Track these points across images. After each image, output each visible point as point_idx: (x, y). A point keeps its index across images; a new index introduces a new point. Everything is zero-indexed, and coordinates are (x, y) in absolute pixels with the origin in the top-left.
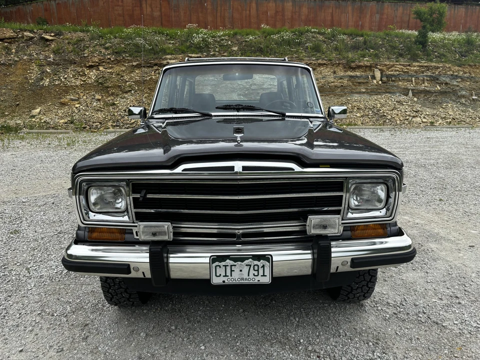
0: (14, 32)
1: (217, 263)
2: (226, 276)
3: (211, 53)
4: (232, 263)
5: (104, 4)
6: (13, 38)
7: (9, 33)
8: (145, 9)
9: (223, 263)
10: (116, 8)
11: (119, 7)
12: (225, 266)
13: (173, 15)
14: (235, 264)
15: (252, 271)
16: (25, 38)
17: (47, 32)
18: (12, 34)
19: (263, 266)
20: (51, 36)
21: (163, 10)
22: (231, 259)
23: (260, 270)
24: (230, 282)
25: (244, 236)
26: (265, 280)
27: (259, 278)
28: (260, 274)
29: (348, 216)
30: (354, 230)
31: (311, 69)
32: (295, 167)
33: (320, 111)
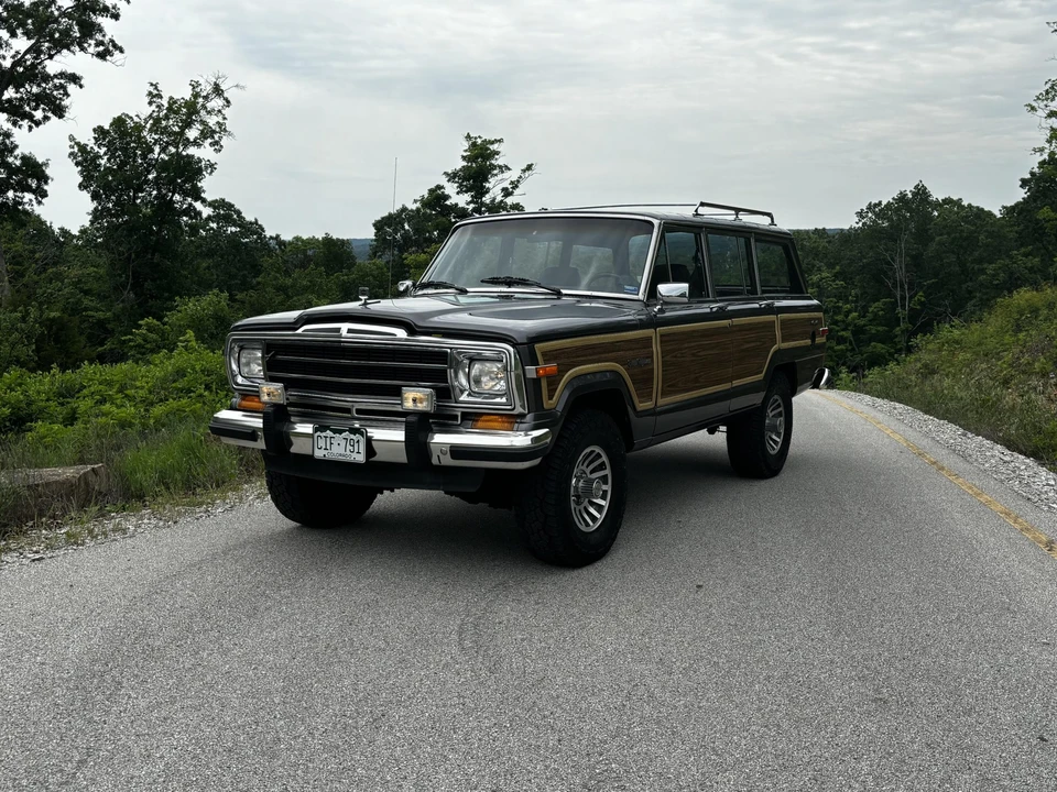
1: (318, 433)
2: (326, 449)
4: (331, 434)
9: (324, 434)
12: (326, 437)
14: (334, 436)
15: (349, 447)
19: (358, 442)
22: (331, 430)
23: (356, 445)
24: (329, 457)
25: (358, 411)
26: (361, 458)
27: (354, 455)
28: (356, 450)
29: (461, 399)
30: (477, 421)
31: (656, 222)
32: (401, 333)
33: (635, 290)
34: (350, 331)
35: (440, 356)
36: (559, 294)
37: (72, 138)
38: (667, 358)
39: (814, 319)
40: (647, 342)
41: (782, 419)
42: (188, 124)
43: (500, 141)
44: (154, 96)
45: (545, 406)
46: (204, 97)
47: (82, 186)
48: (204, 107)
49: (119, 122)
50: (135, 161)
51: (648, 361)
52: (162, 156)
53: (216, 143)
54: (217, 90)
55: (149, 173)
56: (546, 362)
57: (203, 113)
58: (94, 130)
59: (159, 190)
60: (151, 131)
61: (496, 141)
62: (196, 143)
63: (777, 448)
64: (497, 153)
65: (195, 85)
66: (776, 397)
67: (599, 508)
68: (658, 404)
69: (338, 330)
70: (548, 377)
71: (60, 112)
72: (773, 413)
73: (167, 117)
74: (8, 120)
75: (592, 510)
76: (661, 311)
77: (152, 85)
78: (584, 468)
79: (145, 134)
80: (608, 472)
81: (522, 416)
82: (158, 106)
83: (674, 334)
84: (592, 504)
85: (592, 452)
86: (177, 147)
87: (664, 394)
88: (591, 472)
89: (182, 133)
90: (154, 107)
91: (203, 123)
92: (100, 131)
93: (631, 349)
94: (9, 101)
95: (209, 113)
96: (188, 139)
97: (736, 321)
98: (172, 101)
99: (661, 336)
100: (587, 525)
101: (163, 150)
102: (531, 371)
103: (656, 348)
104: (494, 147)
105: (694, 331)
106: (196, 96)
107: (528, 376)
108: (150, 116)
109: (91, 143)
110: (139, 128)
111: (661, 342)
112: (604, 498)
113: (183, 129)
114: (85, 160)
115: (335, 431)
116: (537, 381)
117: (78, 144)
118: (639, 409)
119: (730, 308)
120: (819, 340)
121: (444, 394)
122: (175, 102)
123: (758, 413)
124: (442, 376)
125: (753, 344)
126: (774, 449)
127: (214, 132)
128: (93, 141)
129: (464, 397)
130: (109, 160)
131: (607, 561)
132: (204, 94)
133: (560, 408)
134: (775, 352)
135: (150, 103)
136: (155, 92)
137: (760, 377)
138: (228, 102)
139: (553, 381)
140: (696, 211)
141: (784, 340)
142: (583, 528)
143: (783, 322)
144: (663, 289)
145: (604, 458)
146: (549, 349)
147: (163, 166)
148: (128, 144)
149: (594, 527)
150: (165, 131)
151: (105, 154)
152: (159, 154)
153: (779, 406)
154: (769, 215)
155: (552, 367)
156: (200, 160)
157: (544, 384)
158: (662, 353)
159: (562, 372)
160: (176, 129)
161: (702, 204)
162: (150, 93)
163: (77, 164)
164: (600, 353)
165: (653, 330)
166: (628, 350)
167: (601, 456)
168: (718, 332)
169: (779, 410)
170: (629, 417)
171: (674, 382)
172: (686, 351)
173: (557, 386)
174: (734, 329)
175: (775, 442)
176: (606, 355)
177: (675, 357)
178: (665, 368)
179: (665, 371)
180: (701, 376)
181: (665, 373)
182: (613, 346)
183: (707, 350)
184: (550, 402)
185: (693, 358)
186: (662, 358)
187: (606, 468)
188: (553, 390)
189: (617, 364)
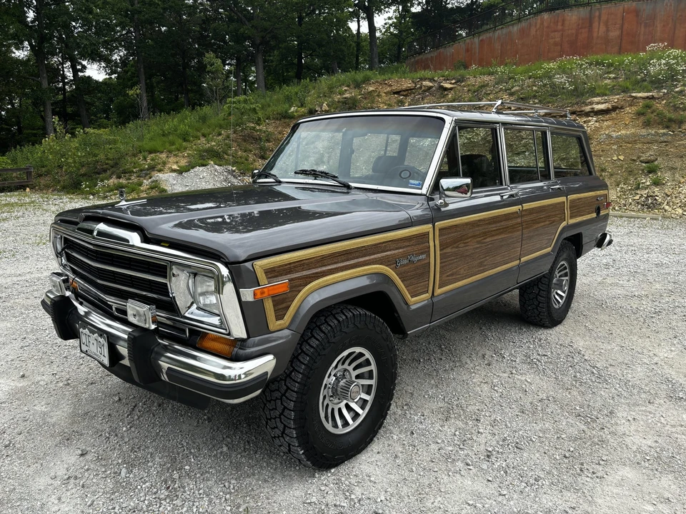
0: (413, 82)
1: (81, 330)
2: (87, 345)
3: (677, 90)
4: (88, 332)
5: (536, 31)
6: (411, 90)
7: (407, 84)
8: (596, 30)
9: (84, 331)
10: (552, 34)
11: (556, 33)
12: (86, 334)
13: (642, 33)
14: (90, 334)
15: (99, 349)
16: (423, 88)
17: (448, 80)
18: (409, 85)
19: (103, 345)
20: (451, 83)
21: (626, 26)
22: (88, 329)
23: (102, 348)
25: (117, 310)
27: (102, 358)
29: (186, 315)
31: (448, 120)
32: (134, 238)
33: (419, 185)
36: (348, 188)
38: (447, 250)
39: (600, 196)
40: (423, 237)
41: (567, 278)
45: (271, 327)
51: (423, 256)
56: (271, 279)
63: (562, 301)
66: (563, 262)
67: (362, 403)
68: (435, 294)
70: (274, 296)
72: (560, 274)
76: (444, 204)
78: (345, 366)
80: (373, 367)
81: (242, 341)
83: (456, 226)
85: (352, 353)
87: (444, 283)
88: (354, 369)
93: (401, 248)
97: (526, 206)
99: (440, 230)
100: (346, 424)
102: (248, 294)
103: (434, 244)
105: (480, 221)
107: (246, 299)
111: (440, 236)
112: (368, 392)
116: (259, 304)
118: (410, 304)
120: (604, 212)
121: (170, 306)
125: (542, 224)
126: (559, 303)
129: (190, 312)
133: (294, 326)
134: (564, 228)
137: (549, 249)
139: (282, 304)
141: (571, 217)
142: (340, 430)
143: (573, 202)
144: (446, 183)
146: (278, 264)
149: (353, 425)
153: (565, 268)
155: (282, 284)
157: (269, 306)
158: (441, 245)
159: (296, 286)
164: (357, 258)
165: (431, 225)
166: (397, 249)
167: (364, 355)
168: (507, 217)
169: (565, 271)
170: (397, 313)
171: (455, 270)
172: (469, 240)
173: (289, 303)
174: (523, 213)
175: (561, 297)
176: (367, 258)
177: (457, 247)
178: (444, 260)
179: (444, 262)
180: (486, 260)
181: (443, 264)
182: (377, 248)
183: (493, 236)
184: (279, 322)
185: (478, 246)
186: (441, 250)
187: (370, 365)
188: (283, 308)
189: (381, 266)
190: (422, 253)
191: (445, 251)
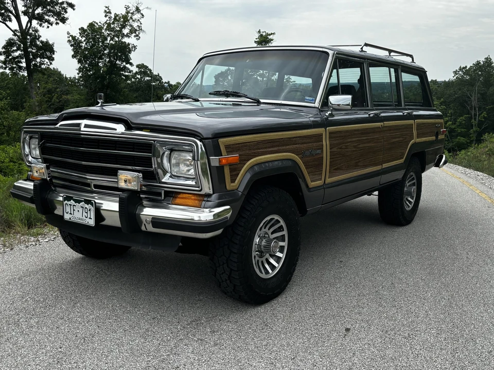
1: (66, 202)
2: (71, 214)
4: (74, 202)
9: (69, 203)
12: (70, 205)
14: (75, 204)
15: (85, 214)
19: (90, 210)
22: (74, 200)
23: (89, 212)
24: (73, 220)
25: (96, 186)
26: (92, 222)
27: (88, 220)
28: (89, 217)
29: (163, 180)
30: (176, 198)
31: (331, 53)
32: (120, 128)
33: (312, 100)
34: (86, 126)
35: (147, 146)
36: (258, 103)
37: (68, 33)
38: (335, 149)
39: (438, 123)
40: (319, 137)
41: (415, 187)
42: (124, 27)
43: (274, 34)
44: (107, 12)
45: (228, 188)
46: (131, 13)
47: (73, 56)
48: (131, 18)
49: (91, 25)
50: (99, 45)
51: (319, 151)
52: (111, 42)
53: (137, 36)
54: (138, 10)
55: (105, 50)
56: (228, 153)
57: (131, 21)
58: (80, 29)
59: (110, 58)
60: (106, 30)
61: (272, 34)
62: (128, 36)
63: (411, 206)
64: (272, 40)
65: (127, 8)
66: (412, 173)
67: (278, 259)
68: (326, 182)
69: (79, 125)
70: (230, 165)
71: (64, 20)
72: (410, 183)
73: (113, 23)
74: (38, 24)
75: (272, 261)
76: (331, 115)
77: (106, 7)
78: (266, 230)
79: (103, 31)
80: (285, 232)
81: (209, 195)
82: (109, 18)
83: (340, 132)
84: (272, 256)
85: (272, 219)
86: (119, 38)
87: (332, 175)
88: (272, 233)
89: (120, 31)
90: (107, 18)
91: (131, 26)
92: (82, 29)
93: (305, 143)
94: (38, 14)
95: (133, 21)
96: (124, 34)
97: (387, 123)
98: (116, 15)
99: (330, 133)
100: (267, 272)
101: (112, 39)
102: (215, 160)
103: (326, 142)
104: (270, 37)
105: (355, 130)
106: (128, 13)
107: (213, 164)
108: (106, 22)
109: (78, 36)
110: (101, 28)
111: (330, 138)
112: (281, 251)
113: (121, 29)
114: (75, 44)
115: (77, 201)
116: (220, 169)
117: (72, 36)
118: (310, 187)
119: (383, 115)
120: (440, 137)
121: (150, 176)
122: (117, 16)
123: (399, 184)
124: (147, 162)
125: (397, 140)
126: (409, 207)
127: (136, 30)
128: (79, 34)
129: (166, 179)
130: (86, 44)
131: (280, 299)
132: (132, 12)
133: (241, 189)
134: (412, 145)
135: (106, 16)
136: (108, 11)
137: (402, 161)
138: (143, 15)
139: (235, 169)
140: (362, 48)
141: (418, 137)
142: (263, 276)
143: (419, 125)
144: (333, 99)
145: (282, 223)
146: (233, 143)
147: (112, 47)
148: (95, 36)
149: (272, 273)
150: (112, 30)
151: (85, 41)
152: (110, 41)
153: (413, 179)
154: (411, 56)
155: (234, 157)
156: (129, 44)
157: (227, 171)
158: (330, 145)
159: (243, 161)
160: (118, 29)
161: (366, 45)
162: (105, 11)
163: (71, 46)
164: (278, 146)
165: (324, 129)
166: (302, 143)
167: (279, 222)
168: (374, 130)
169: (413, 182)
170: (302, 192)
171: (339, 166)
172: (349, 144)
173: (239, 172)
174: (385, 129)
175: (410, 202)
176: (284, 147)
177: (341, 148)
178: (333, 157)
179: (333, 158)
180: (360, 162)
181: (332, 160)
182: (290, 141)
183: (365, 143)
184: (232, 184)
185: (354, 149)
186: (330, 149)
187: (283, 230)
188: (235, 175)
189: (293, 154)
190: (319, 149)
191: (333, 150)
